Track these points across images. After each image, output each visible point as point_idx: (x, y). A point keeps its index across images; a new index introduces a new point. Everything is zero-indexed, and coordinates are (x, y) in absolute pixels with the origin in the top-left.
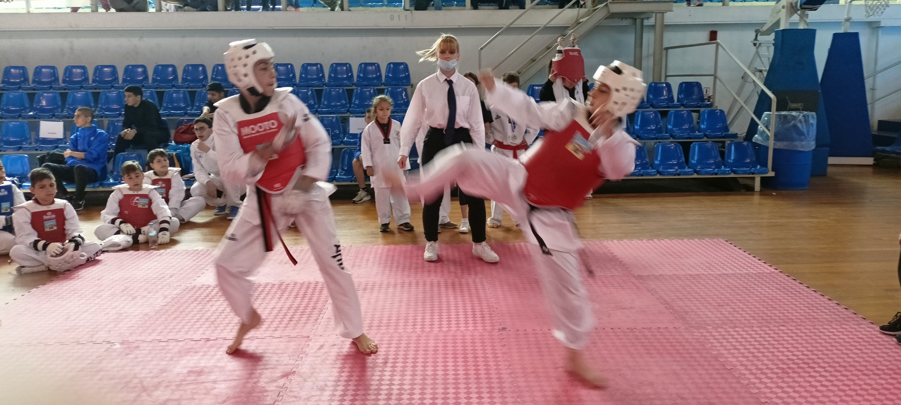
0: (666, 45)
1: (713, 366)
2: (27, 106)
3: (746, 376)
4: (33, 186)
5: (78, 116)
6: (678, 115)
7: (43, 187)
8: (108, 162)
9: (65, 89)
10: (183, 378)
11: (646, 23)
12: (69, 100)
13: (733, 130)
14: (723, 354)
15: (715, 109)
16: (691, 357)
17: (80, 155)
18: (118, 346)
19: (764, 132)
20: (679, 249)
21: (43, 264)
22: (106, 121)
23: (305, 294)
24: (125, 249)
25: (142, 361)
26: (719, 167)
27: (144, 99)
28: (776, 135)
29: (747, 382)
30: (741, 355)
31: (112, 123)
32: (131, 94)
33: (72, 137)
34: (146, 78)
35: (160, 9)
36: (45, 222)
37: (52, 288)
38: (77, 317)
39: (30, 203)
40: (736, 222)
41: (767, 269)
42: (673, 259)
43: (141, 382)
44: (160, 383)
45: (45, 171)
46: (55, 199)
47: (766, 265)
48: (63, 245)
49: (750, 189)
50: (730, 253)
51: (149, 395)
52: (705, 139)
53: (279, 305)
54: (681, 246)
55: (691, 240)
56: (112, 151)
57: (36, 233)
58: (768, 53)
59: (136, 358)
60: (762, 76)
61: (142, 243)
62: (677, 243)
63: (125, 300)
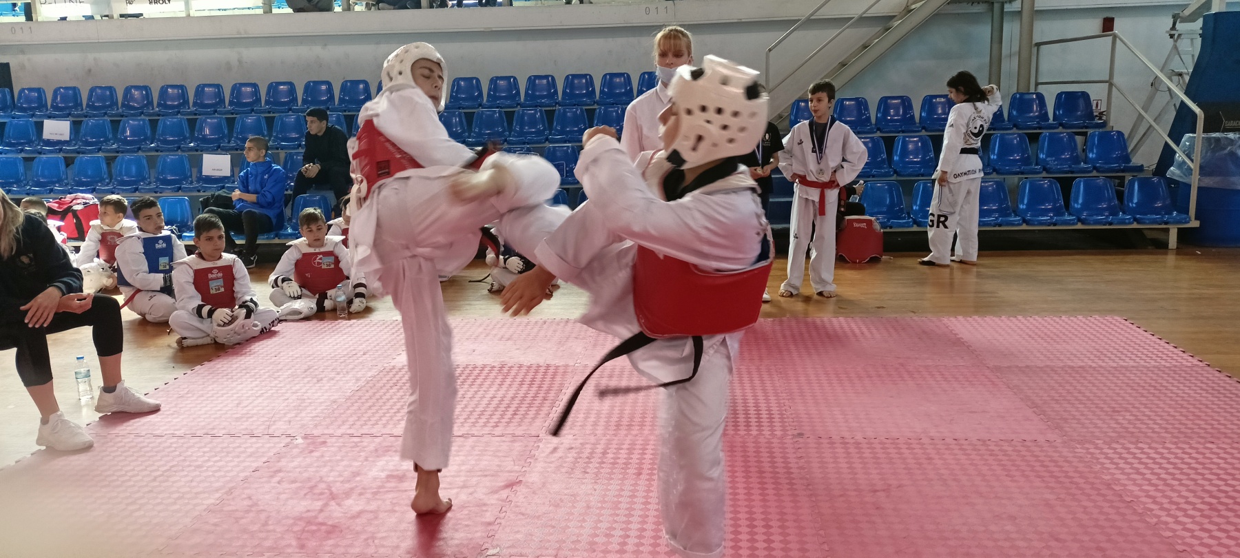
0: (1036, 39)
1: (1104, 496)
2: (188, 135)
3: (1154, 512)
4: (198, 236)
5: (250, 149)
6: (1053, 139)
7: (210, 239)
8: (286, 206)
9: (232, 114)
10: (380, 484)
11: (1008, 8)
12: (238, 127)
13: (1136, 160)
14: (1119, 480)
15: (1110, 130)
16: (1071, 483)
17: (252, 198)
18: (300, 441)
19: (1184, 162)
20: (1055, 331)
21: (209, 335)
22: (282, 154)
23: (533, 380)
24: (307, 319)
25: (330, 461)
26: (1115, 214)
27: (330, 125)
28: (1201, 168)
29: (1155, 520)
30: (1147, 483)
31: (289, 157)
32: (315, 119)
33: (242, 174)
34: (332, 98)
35: (348, 8)
36: (210, 282)
37: (219, 366)
38: (250, 403)
39: (193, 258)
40: (1142, 292)
41: (1187, 360)
42: (1045, 344)
43: (329, 488)
44: (352, 489)
45: (213, 219)
46: (223, 254)
47: (1185, 355)
48: (232, 312)
49: (1160, 246)
50: (1130, 337)
51: (339, 505)
52: (1095, 173)
53: (500, 394)
54: (1058, 326)
55: (1072, 318)
56: (290, 192)
57: (200, 296)
58: (1191, 48)
59: (322, 456)
60: (1181, 81)
61: (328, 311)
62: (1052, 322)
63: (308, 382)
